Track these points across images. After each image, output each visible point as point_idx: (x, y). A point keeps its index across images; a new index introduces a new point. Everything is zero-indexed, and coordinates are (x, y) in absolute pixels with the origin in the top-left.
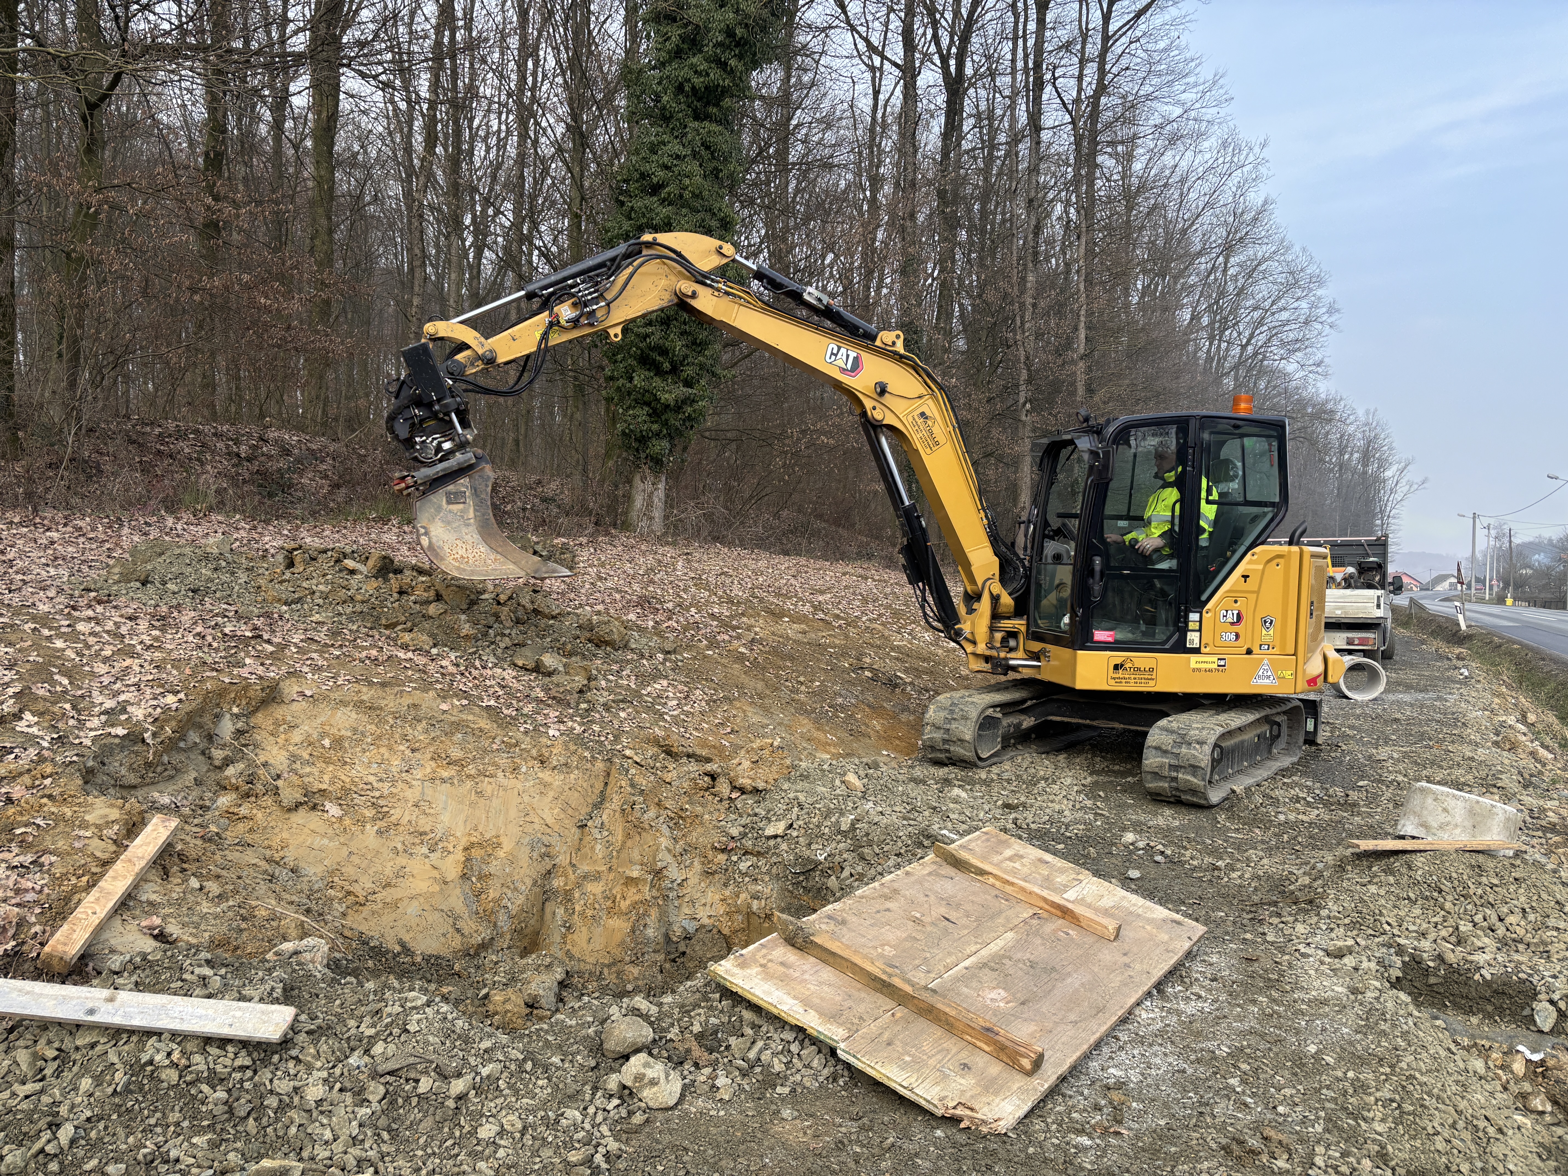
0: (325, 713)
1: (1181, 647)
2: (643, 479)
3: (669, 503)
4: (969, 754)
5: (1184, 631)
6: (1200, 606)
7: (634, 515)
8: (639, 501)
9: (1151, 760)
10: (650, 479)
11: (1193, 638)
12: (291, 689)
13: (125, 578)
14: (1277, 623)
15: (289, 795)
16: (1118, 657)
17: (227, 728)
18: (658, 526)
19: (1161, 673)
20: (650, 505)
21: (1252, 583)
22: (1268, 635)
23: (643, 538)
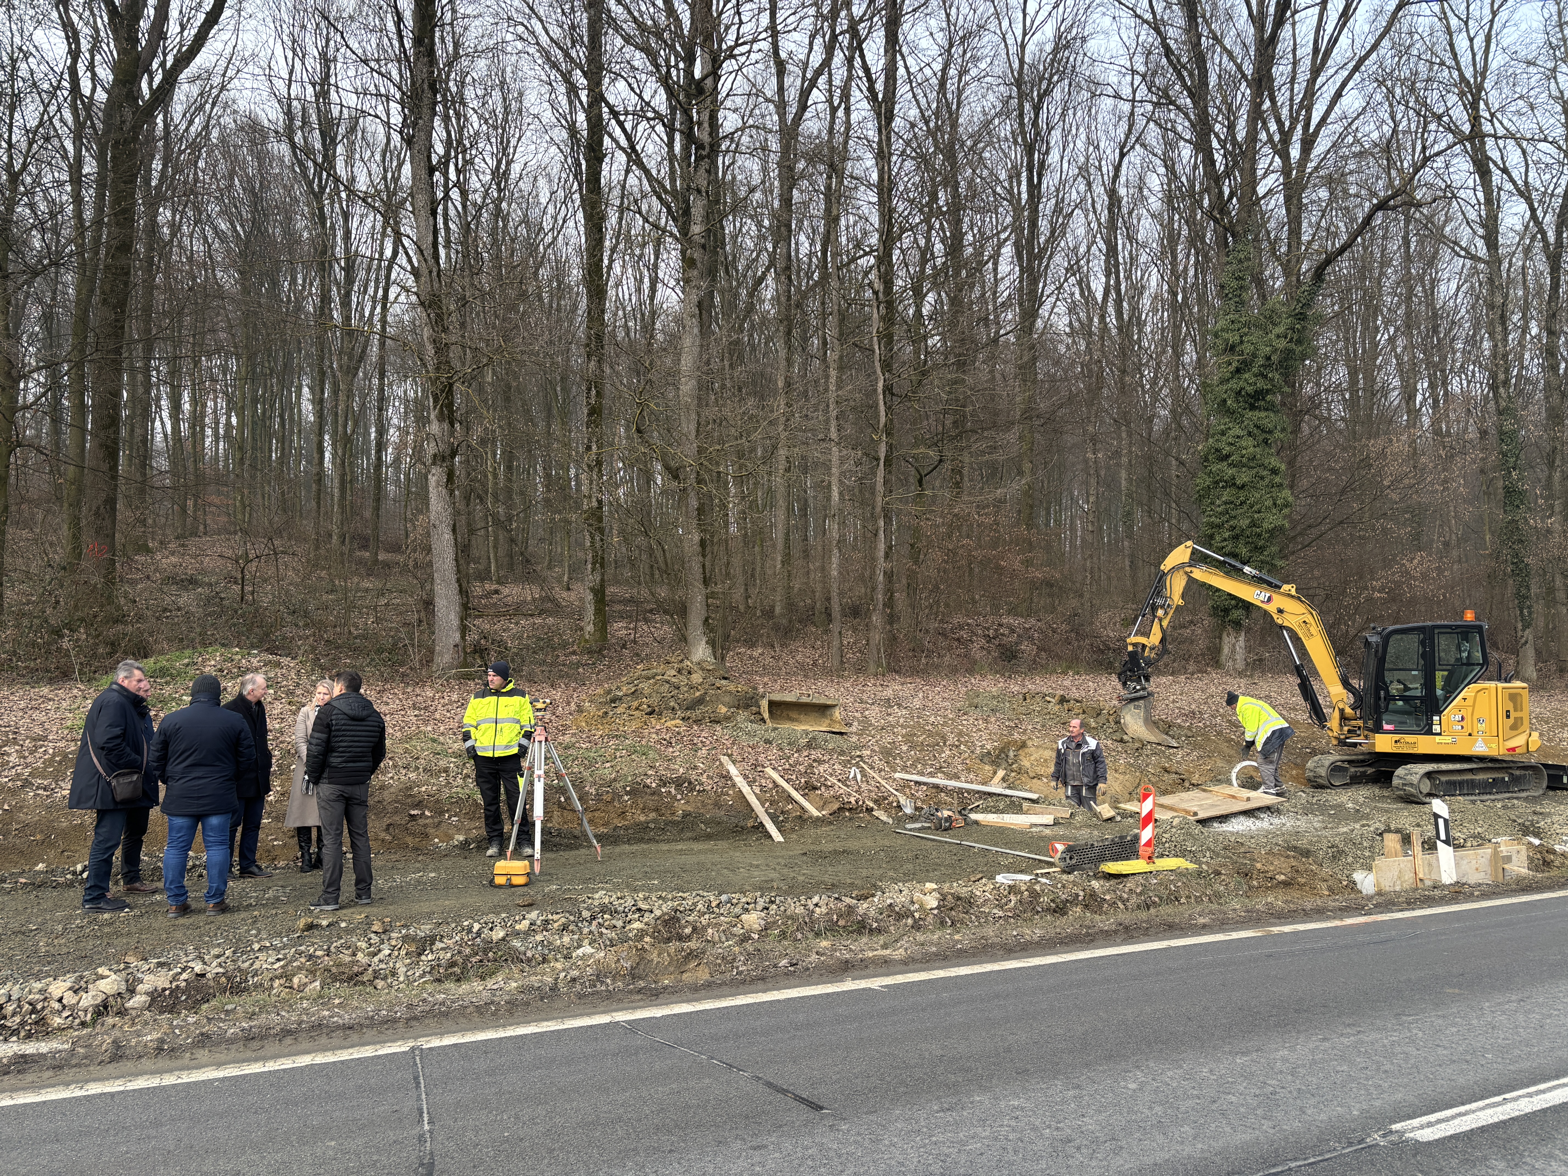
0: (1041, 752)
1: (1430, 732)
2: (1228, 635)
3: (1249, 649)
4: (1326, 783)
5: (1431, 725)
6: (1439, 713)
7: (1223, 658)
8: (1226, 650)
9: (1396, 782)
10: (1233, 634)
11: (1436, 728)
12: (1030, 743)
13: (970, 706)
14: (1487, 721)
15: (1032, 774)
16: (1397, 737)
17: (1011, 754)
18: (1240, 665)
19: (1420, 744)
20: (1233, 651)
21: (1469, 702)
22: (1482, 727)
23: (1228, 673)
